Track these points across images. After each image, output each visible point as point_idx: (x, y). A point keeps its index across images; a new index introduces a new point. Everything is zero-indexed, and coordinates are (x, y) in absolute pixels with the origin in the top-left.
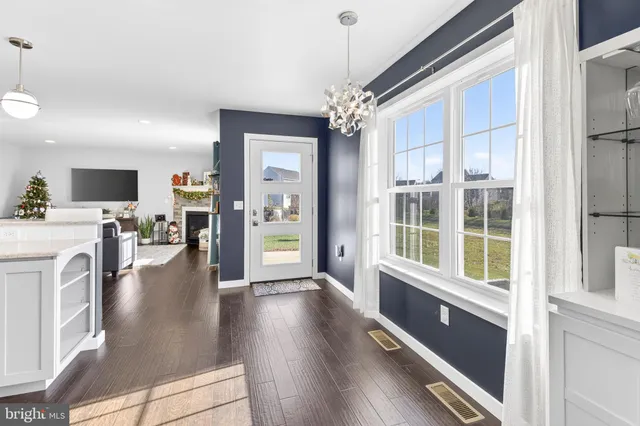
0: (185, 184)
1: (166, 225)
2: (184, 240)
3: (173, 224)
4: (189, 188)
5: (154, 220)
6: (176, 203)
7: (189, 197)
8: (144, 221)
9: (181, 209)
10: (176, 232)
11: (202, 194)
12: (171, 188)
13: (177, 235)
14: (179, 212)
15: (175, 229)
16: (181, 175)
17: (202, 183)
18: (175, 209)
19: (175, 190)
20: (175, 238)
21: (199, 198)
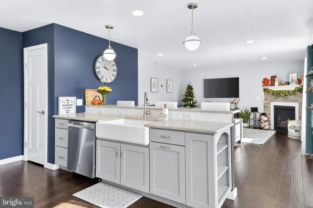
0: (273, 84)
1: (258, 115)
2: (272, 127)
3: (264, 114)
4: (276, 88)
5: (250, 111)
6: (266, 99)
7: (277, 94)
8: (243, 112)
9: (269, 103)
10: (266, 121)
11: (289, 92)
12: (262, 88)
13: (267, 123)
14: (268, 105)
15: (266, 119)
16: (269, 78)
17: (288, 83)
18: (265, 104)
19: (265, 90)
20: (265, 125)
21: (286, 95)
